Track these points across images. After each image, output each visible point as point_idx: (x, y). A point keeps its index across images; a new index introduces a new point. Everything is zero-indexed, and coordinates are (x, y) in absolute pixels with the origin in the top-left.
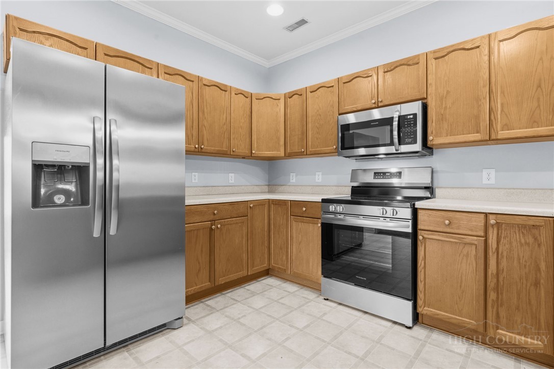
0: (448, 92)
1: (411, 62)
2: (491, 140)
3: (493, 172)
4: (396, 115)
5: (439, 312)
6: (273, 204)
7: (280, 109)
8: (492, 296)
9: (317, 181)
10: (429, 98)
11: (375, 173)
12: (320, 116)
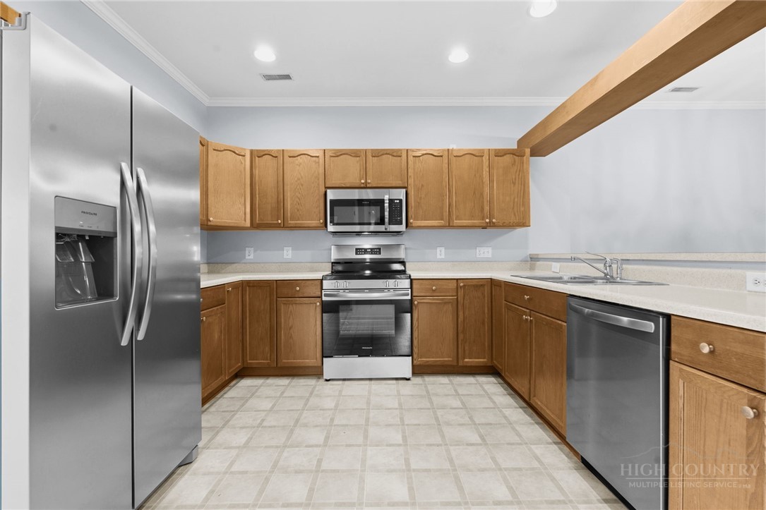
0: (422, 185)
1: (395, 154)
2: (450, 226)
3: (443, 249)
4: (386, 197)
5: (428, 359)
6: (249, 286)
7: (245, 168)
8: (461, 336)
9: (285, 257)
10: (409, 187)
11: (357, 249)
12: (302, 185)
